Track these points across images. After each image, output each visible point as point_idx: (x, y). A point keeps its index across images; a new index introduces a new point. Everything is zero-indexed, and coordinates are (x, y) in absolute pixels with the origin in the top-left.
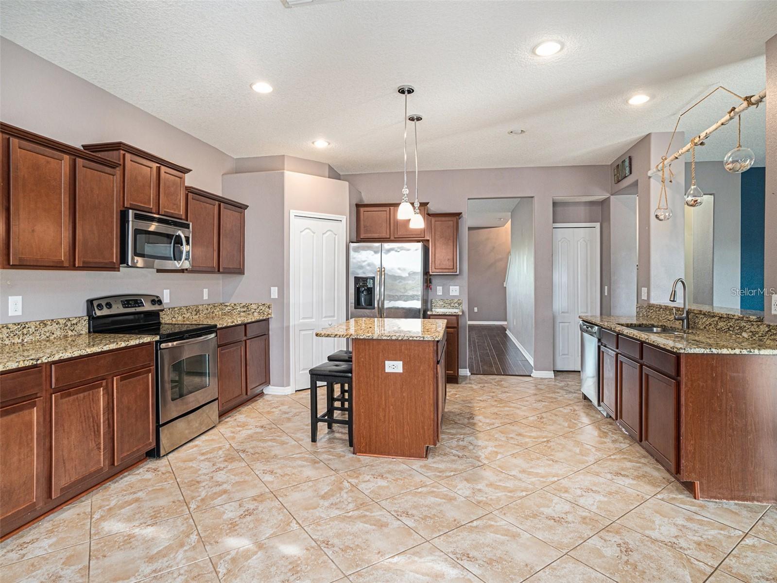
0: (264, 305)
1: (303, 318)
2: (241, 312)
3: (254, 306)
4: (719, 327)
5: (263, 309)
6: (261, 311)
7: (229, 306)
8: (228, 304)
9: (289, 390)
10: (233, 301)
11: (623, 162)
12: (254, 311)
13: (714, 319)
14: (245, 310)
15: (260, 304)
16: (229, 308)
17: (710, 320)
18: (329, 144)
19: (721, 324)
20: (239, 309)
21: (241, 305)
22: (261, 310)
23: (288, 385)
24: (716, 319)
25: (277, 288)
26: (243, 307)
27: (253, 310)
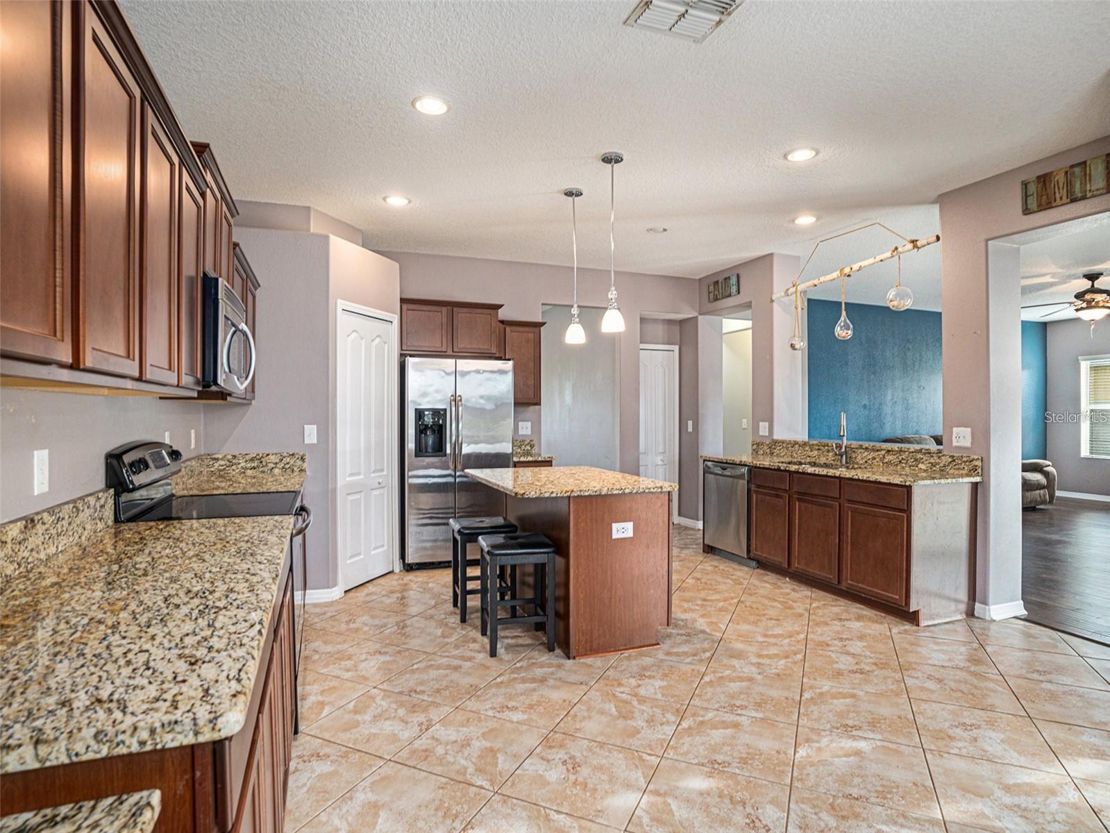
0: (293, 455)
1: (351, 475)
2: (246, 469)
3: (273, 458)
4: (886, 461)
5: (292, 462)
6: (287, 466)
7: (222, 459)
8: (220, 456)
9: (336, 593)
10: (228, 450)
11: (725, 279)
12: (273, 466)
13: (879, 453)
14: (255, 464)
15: (285, 454)
16: (222, 463)
17: (873, 455)
18: (410, 202)
19: (889, 458)
20: (242, 465)
21: (248, 457)
22: (288, 463)
23: (335, 585)
24: (883, 452)
25: (315, 426)
26: (252, 460)
27: (271, 465)
